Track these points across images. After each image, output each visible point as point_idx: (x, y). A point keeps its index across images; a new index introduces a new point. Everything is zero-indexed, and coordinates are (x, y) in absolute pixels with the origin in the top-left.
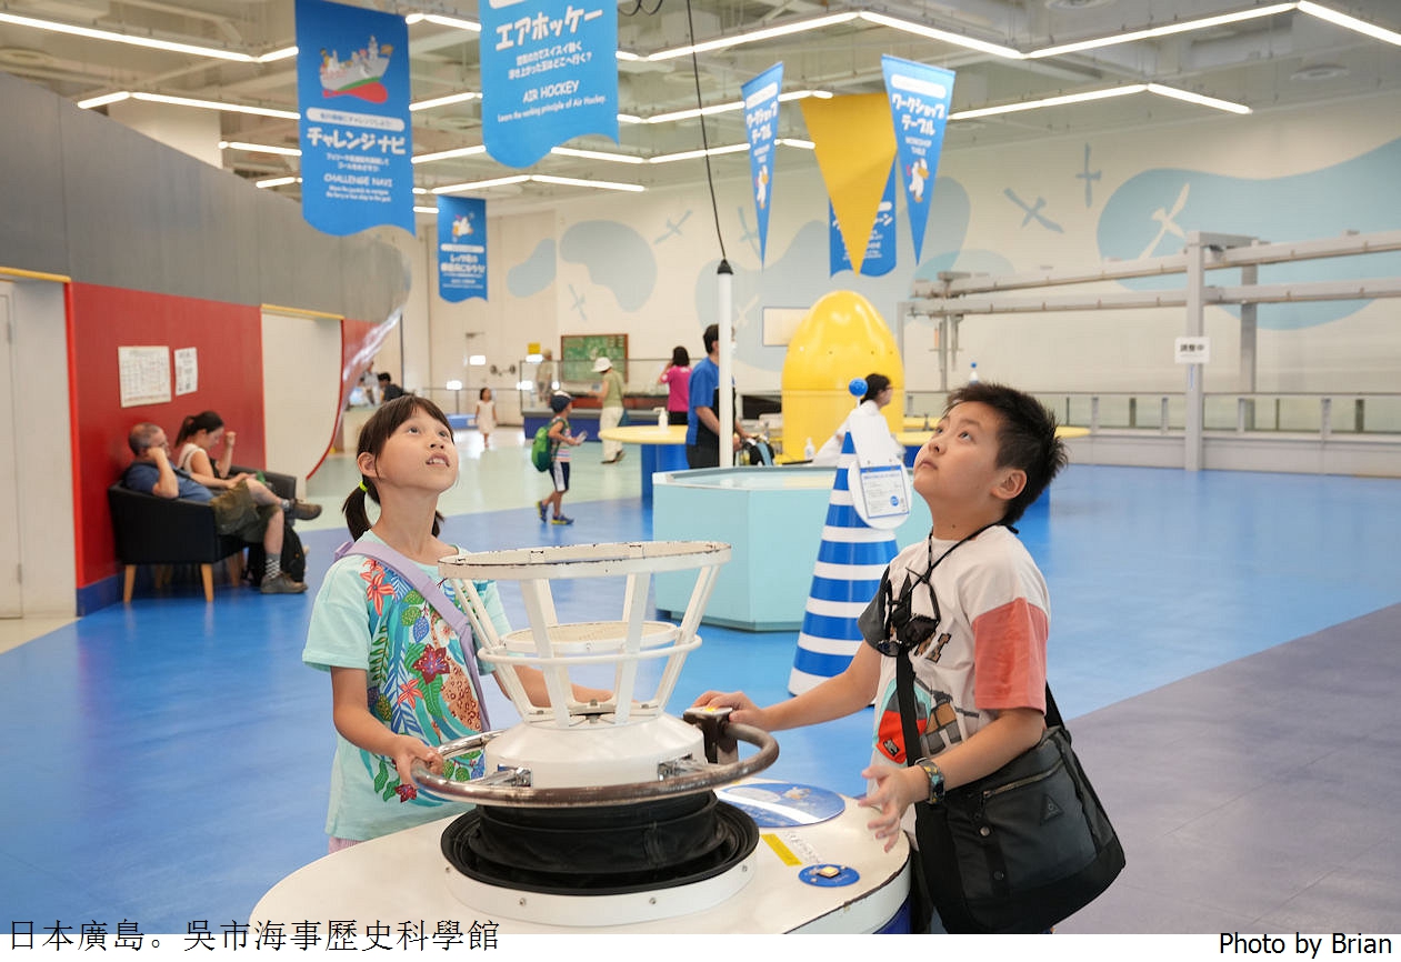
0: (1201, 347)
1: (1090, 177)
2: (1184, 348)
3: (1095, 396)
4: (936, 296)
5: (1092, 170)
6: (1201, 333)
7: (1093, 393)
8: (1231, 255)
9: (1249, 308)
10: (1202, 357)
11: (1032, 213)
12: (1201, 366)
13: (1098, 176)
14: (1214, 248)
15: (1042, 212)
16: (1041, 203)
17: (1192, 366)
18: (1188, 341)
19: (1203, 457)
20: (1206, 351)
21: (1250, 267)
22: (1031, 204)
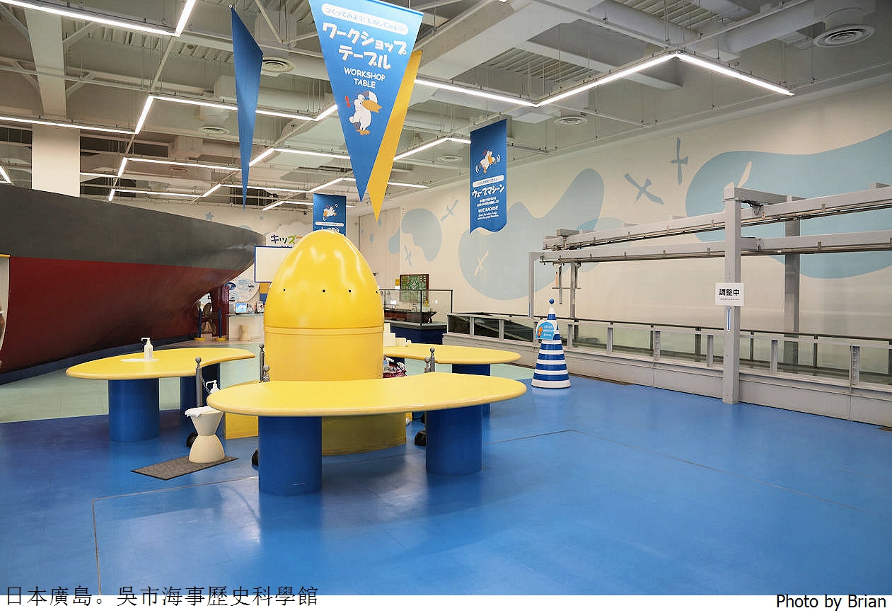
0: (737, 292)
1: (680, 161)
2: (723, 292)
3: (656, 328)
4: (559, 248)
5: (682, 158)
6: (738, 280)
7: (652, 325)
8: (770, 210)
9: (792, 256)
10: (738, 301)
11: (642, 190)
12: (737, 308)
13: (685, 161)
14: (754, 204)
15: (648, 189)
16: (648, 183)
17: (729, 308)
18: (726, 286)
19: (739, 389)
20: (740, 296)
21: (793, 221)
22: (642, 185)
